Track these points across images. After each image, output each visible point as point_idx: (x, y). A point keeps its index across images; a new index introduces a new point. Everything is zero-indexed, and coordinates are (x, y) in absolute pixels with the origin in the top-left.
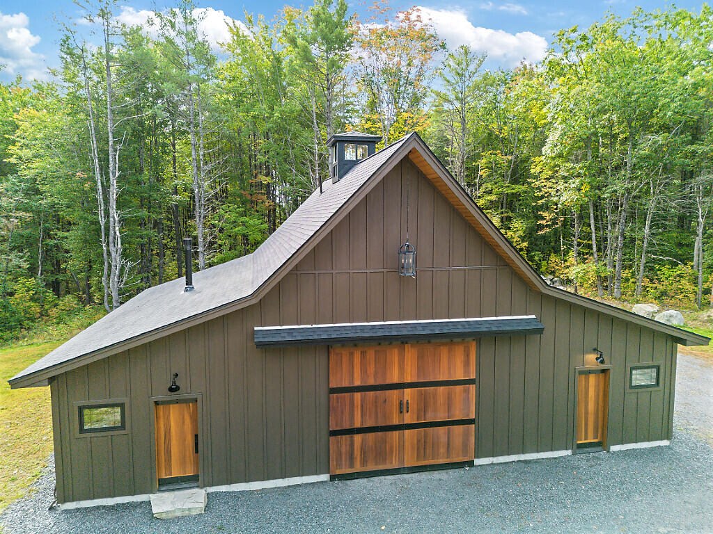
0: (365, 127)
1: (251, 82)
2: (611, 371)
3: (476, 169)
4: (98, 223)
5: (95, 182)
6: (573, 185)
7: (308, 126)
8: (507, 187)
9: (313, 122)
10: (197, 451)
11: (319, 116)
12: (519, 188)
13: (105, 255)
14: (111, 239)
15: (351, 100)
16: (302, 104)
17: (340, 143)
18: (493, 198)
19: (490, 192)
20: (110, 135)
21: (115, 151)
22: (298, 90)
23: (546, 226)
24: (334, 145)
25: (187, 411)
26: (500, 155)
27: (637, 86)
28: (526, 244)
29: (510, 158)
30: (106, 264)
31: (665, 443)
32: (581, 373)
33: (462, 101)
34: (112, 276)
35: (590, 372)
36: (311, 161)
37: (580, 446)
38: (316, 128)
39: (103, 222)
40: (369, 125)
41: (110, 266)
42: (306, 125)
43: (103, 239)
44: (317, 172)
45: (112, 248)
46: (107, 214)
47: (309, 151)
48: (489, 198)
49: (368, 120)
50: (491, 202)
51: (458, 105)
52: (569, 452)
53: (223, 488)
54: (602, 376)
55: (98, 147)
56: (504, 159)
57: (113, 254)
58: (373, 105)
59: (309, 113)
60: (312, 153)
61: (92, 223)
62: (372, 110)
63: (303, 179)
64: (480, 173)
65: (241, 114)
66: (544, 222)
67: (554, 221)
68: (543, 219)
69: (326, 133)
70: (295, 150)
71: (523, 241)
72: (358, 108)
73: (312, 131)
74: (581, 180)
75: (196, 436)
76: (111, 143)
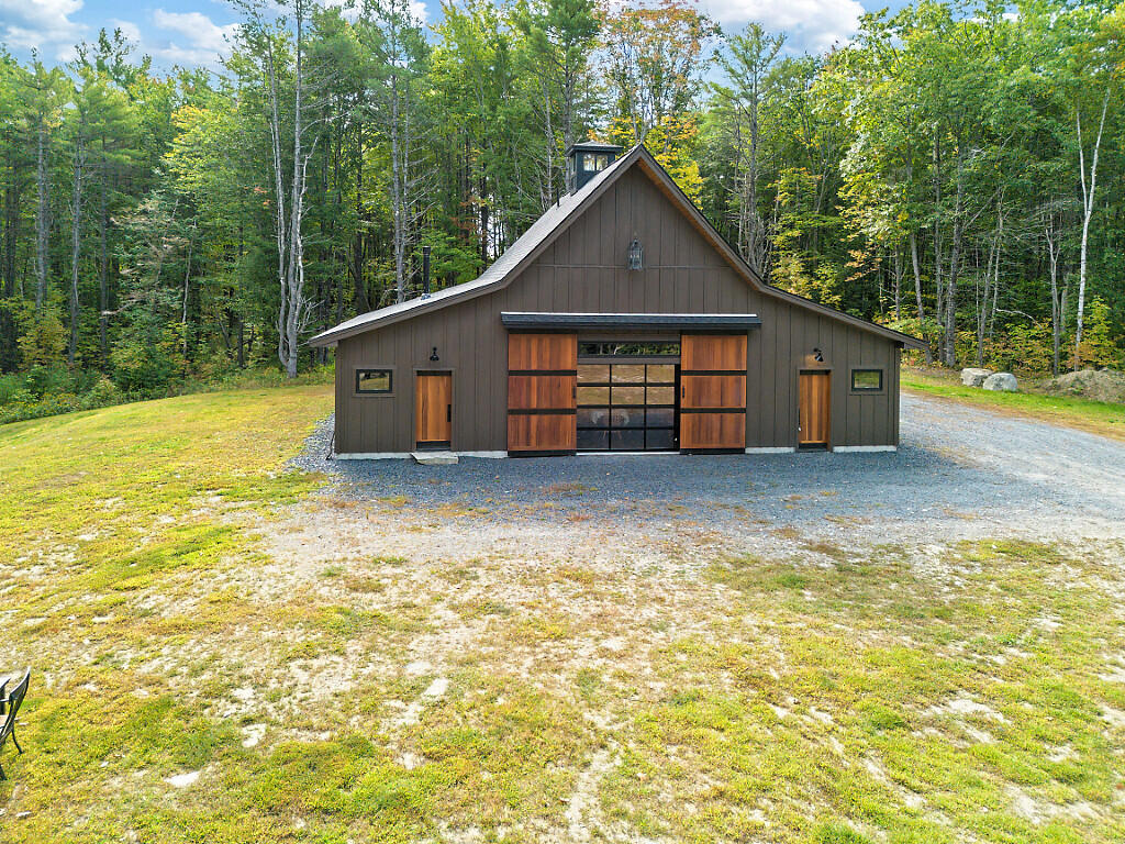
0: (614, 134)
1: (468, 75)
2: (832, 373)
3: (773, 192)
4: (275, 251)
5: (276, 200)
6: (886, 212)
7: (539, 132)
8: (815, 218)
9: (545, 126)
10: (449, 420)
11: (555, 119)
12: (832, 221)
13: (283, 292)
14: (291, 271)
15: (599, 96)
16: (532, 102)
17: (579, 153)
18: (796, 233)
19: (791, 226)
20: (297, 141)
21: (302, 161)
22: (527, 83)
23: (858, 270)
24: (572, 155)
25: (442, 382)
26: (806, 174)
27: (954, 86)
28: (837, 297)
29: (818, 177)
30: (283, 304)
31: (891, 448)
32: (803, 373)
33: (753, 99)
34: (289, 319)
35: (812, 372)
36: (542, 177)
37: (803, 447)
38: (549, 134)
39: (282, 248)
40: (618, 131)
41: (287, 307)
42: (538, 130)
43: (281, 271)
44: (550, 191)
45: (291, 282)
46: (288, 241)
47: (541, 164)
48: (790, 233)
49: (619, 124)
50: (793, 239)
51: (746, 104)
52: (792, 450)
53: (471, 454)
54: (825, 377)
55: (281, 157)
56: (810, 179)
57: (293, 291)
58: (626, 105)
59: (541, 115)
60: (544, 168)
61: (268, 251)
62: (624, 111)
63: (532, 201)
64: (779, 198)
65: (453, 116)
66: (855, 264)
67: (869, 262)
68: (854, 260)
69: (563, 141)
70: (521, 163)
71: (835, 294)
72: (606, 107)
73: (544, 138)
74: (897, 207)
75: (449, 406)
76: (297, 152)
